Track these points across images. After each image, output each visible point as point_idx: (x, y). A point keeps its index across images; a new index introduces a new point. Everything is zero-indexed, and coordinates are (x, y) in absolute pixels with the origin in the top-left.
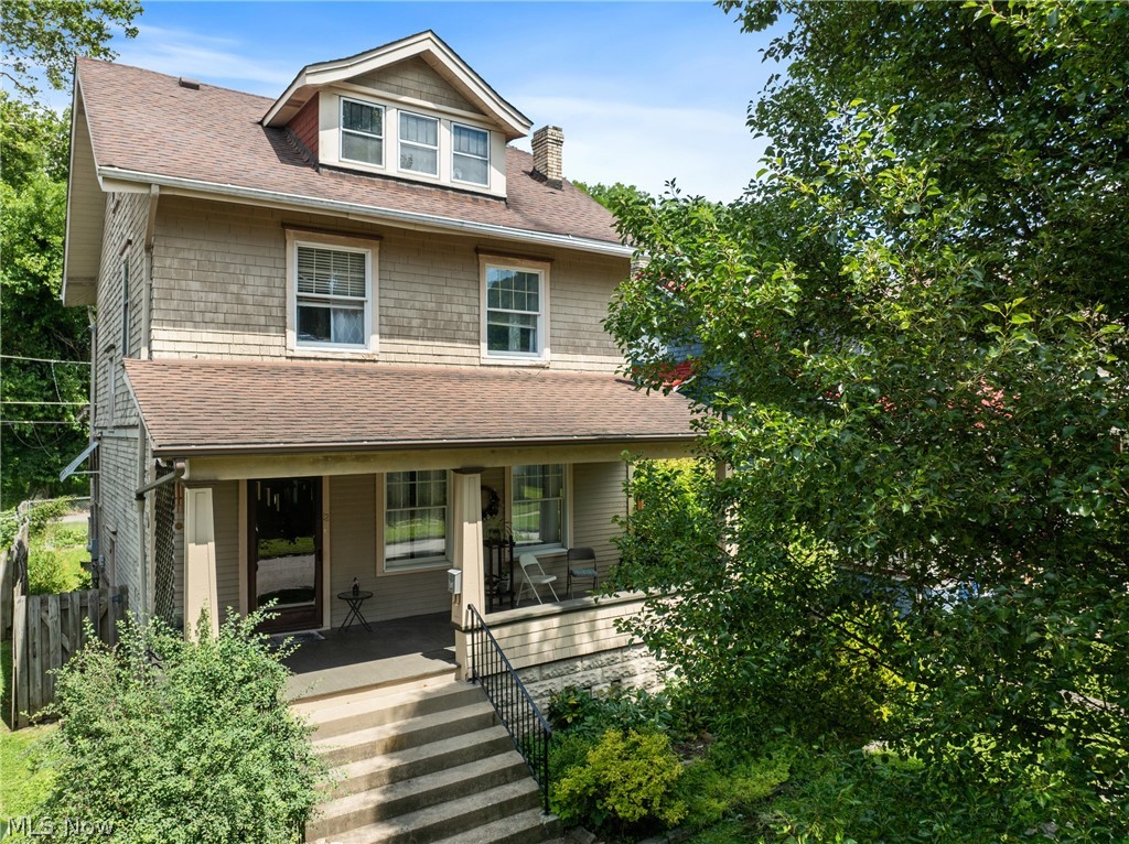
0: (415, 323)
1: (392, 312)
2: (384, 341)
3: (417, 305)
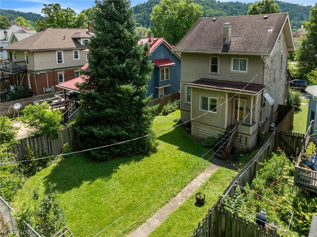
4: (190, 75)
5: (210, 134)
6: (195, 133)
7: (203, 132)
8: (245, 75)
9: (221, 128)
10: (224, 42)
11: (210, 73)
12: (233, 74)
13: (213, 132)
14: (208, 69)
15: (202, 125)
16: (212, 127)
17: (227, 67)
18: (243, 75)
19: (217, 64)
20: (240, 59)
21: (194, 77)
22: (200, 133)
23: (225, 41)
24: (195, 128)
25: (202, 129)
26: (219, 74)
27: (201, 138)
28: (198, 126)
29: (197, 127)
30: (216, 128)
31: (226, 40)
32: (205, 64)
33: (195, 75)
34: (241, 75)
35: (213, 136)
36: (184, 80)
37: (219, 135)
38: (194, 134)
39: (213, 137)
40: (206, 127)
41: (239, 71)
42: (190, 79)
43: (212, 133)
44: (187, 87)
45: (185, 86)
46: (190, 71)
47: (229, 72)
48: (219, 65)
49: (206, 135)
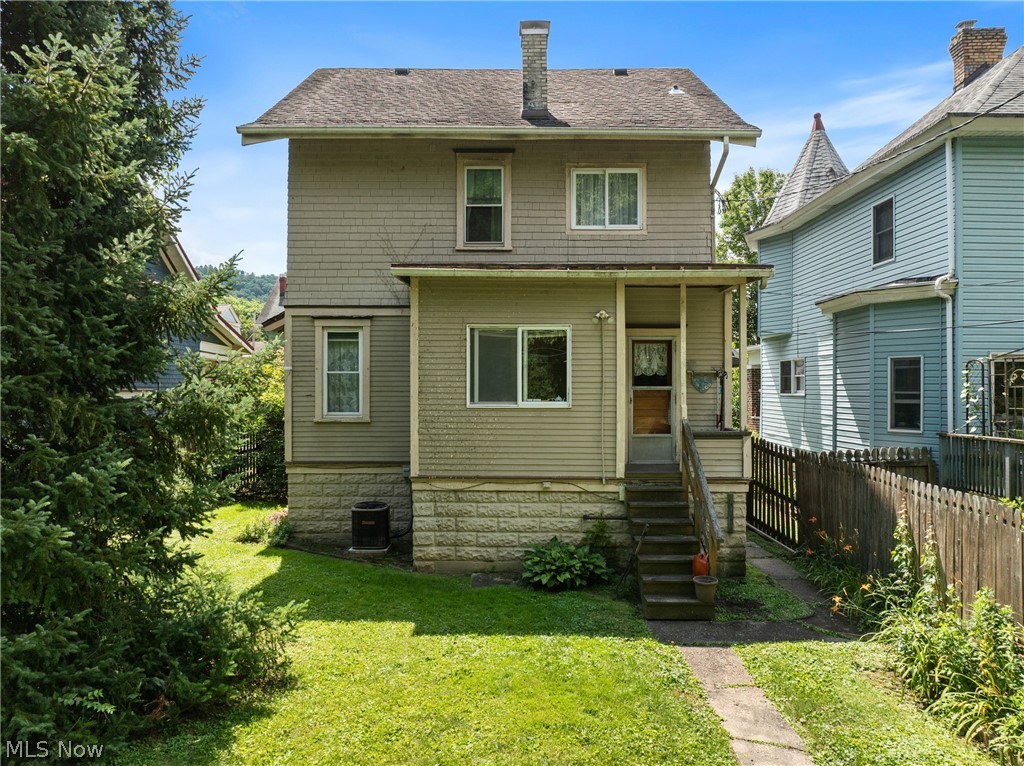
4: (344, 266)
5: (531, 530)
6: (440, 544)
7: (490, 530)
8: (635, 244)
9: (600, 479)
10: (526, 99)
11: (460, 246)
12: (578, 244)
13: (552, 514)
14: (451, 229)
15: (487, 487)
16: (547, 485)
17: (547, 214)
18: (628, 244)
19: (499, 201)
20: (610, 171)
21: (372, 273)
22: (467, 536)
23: (530, 96)
24: (438, 515)
25: (483, 515)
26: (508, 246)
27: (480, 565)
28: (459, 500)
29: (455, 507)
30: (571, 488)
31: (537, 94)
32: (430, 207)
33: (373, 266)
34: (619, 244)
35: (551, 536)
36: (308, 295)
37: (585, 518)
38: (433, 551)
39: (555, 538)
40: (506, 496)
41: (609, 226)
42: (346, 288)
43: (547, 522)
44: (330, 335)
45: (318, 330)
46: (348, 244)
47: (558, 236)
48: (507, 205)
49: (510, 537)
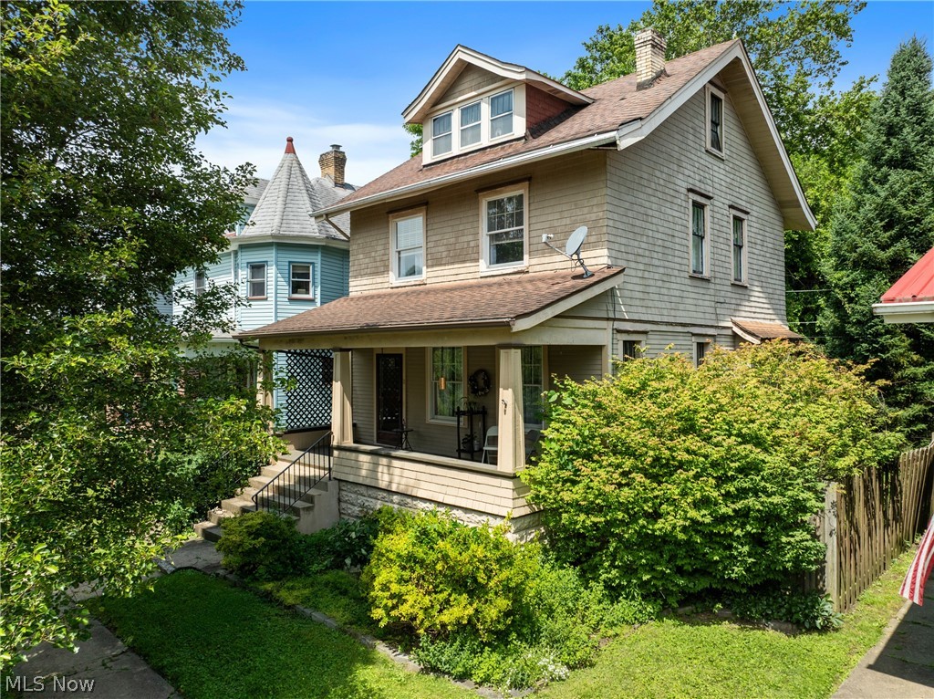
0: (444, 254)
1: (433, 250)
2: (429, 270)
3: (445, 242)
